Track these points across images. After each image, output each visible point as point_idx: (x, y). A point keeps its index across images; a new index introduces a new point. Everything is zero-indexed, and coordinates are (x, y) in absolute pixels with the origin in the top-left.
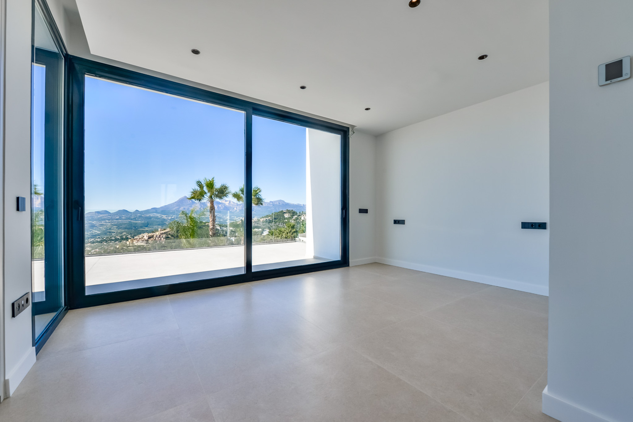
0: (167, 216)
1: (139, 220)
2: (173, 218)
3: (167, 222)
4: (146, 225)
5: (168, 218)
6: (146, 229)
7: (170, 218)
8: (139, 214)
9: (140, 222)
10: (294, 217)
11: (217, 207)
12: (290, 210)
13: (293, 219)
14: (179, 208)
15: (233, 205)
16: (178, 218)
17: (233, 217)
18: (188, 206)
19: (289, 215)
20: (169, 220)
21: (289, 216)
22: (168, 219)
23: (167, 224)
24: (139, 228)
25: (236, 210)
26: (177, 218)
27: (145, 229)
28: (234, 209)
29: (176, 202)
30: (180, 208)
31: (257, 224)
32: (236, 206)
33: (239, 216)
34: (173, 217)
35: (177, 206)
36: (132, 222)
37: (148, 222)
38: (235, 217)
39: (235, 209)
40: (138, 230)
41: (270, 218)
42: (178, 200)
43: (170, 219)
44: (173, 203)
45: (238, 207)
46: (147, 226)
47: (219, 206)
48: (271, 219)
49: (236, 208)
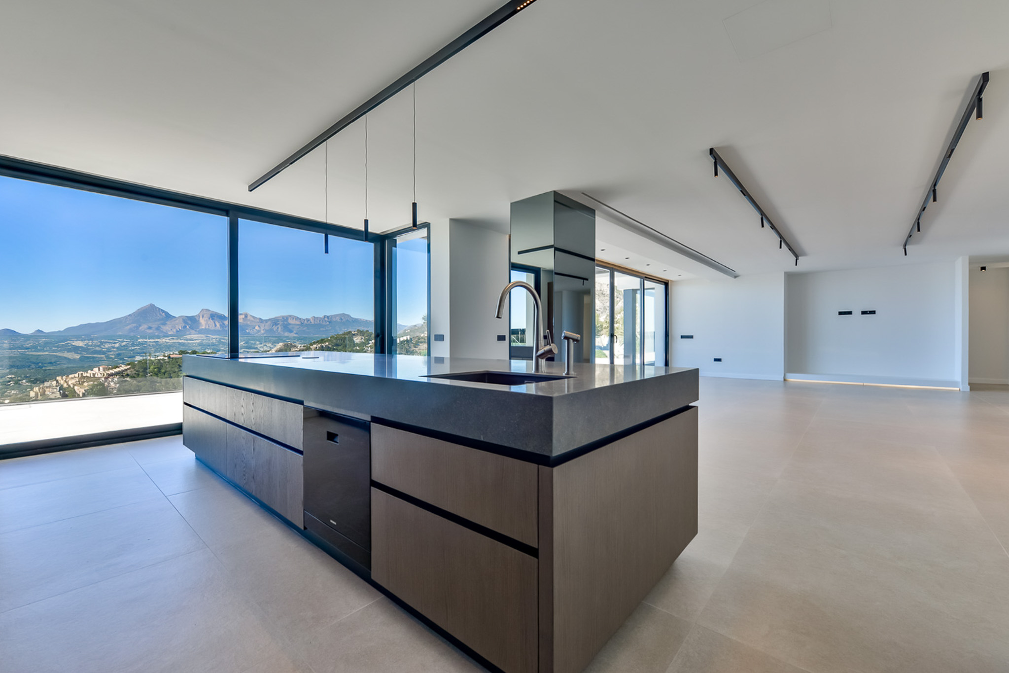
2: (124, 346)
3: (112, 353)
5: (113, 345)
7: (117, 345)
10: (370, 342)
11: (220, 325)
12: (363, 331)
13: (369, 345)
14: (137, 328)
15: (252, 321)
16: (137, 345)
17: (252, 342)
18: (159, 323)
19: (362, 339)
20: (115, 349)
21: (363, 340)
22: (114, 348)
23: (113, 357)
25: (259, 331)
26: (133, 345)
28: (254, 328)
29: (129, 315)
30: (140, 326)
32: (258, 324)
34: (124, 344)
35: (133, 323)
38: (258, 343)
39: (257, 328)
41: (327, 343)
42: (136, 312)
43: (117, 348)
44: (126, 318)
45: (262, 325)
47: (224, 324)
48: (330, 346)
49: (259, 326)
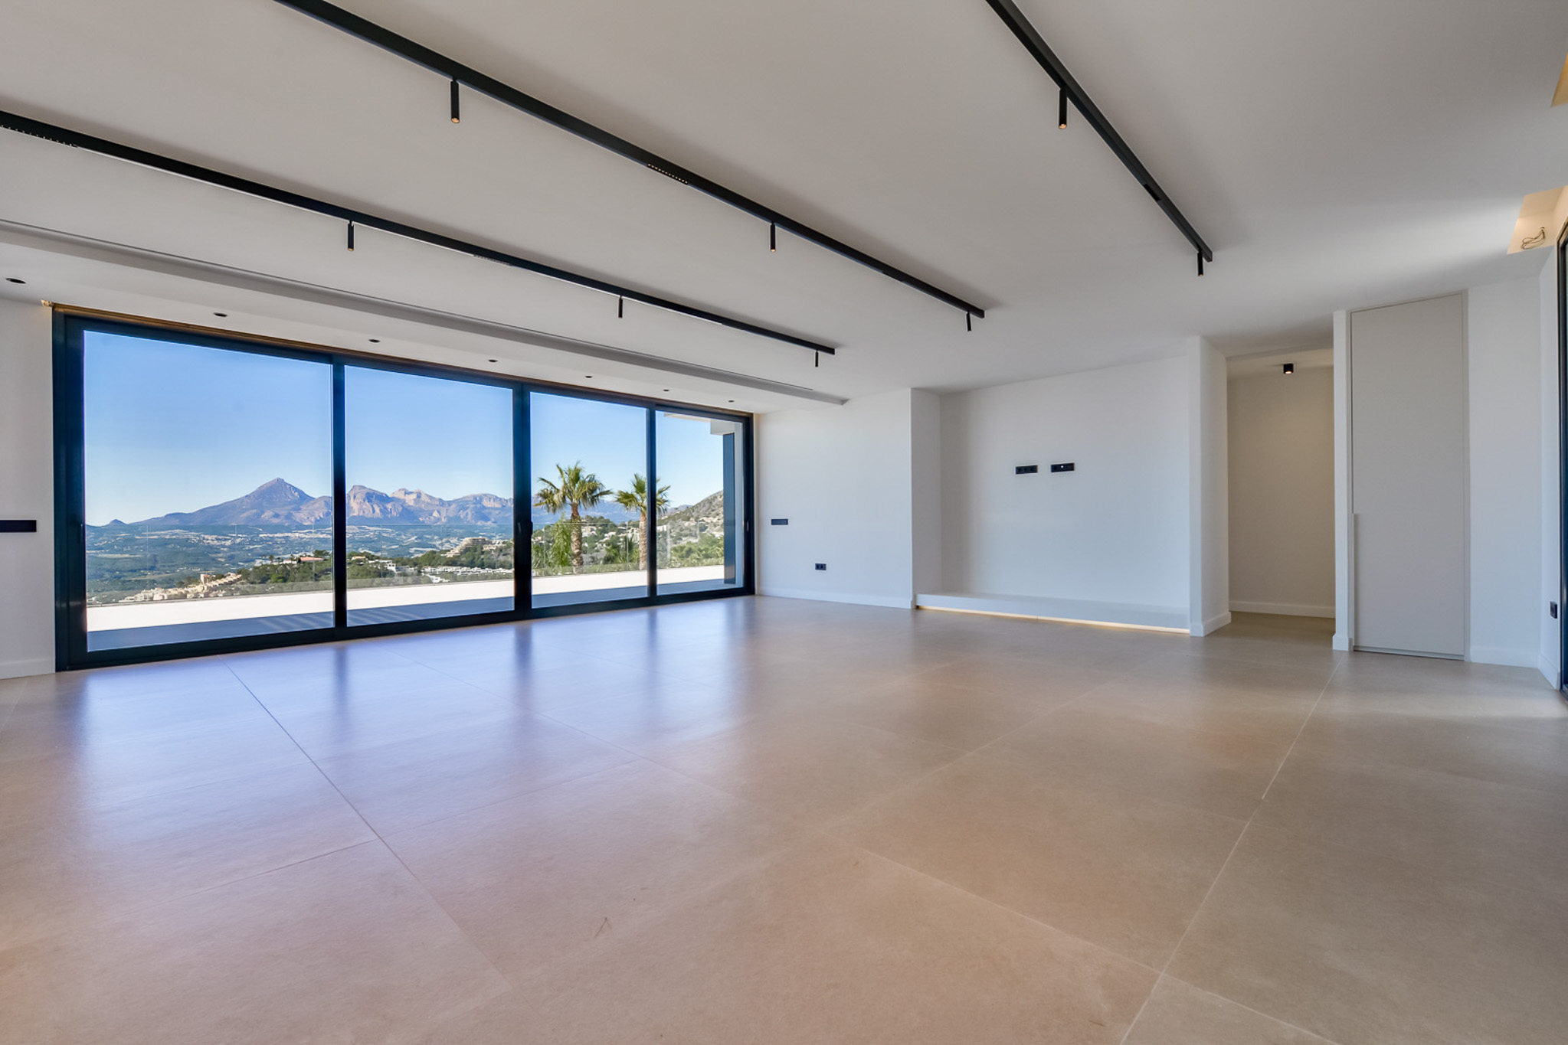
0: (220, 537)
1: (125, 549)
2: (239, 544)
3: (221, 555)
4: (149, 564)
5: (223, 542)
6: (150, 576)
7: (228, 543)
8: (125, 531)
9: (127, 556)
10: (606, 535)
11: (381, 510)
12: (595, 517)
13: (605, 540)
14: (258, 516)
15: (428, 504)
16: (258, 543)
17: (427, 536)
18: (289, 508)
19: (592, 530)
20: (225, 549)
21: (594, 532)
22: (224, 546)
23: (223, 560)
24: (125, 574)
25: (439, 519)
26: (252, 542)
27: (147, 578)
28: (431, 515)
29: (247, 496)
30: (263, 512)
31: (504, 555)
32: (438, 508)
33: (449, 536)
34: (238, 541)
35: (252, 508)
36: (100, 555)
37: (155, 556)
38: (436, 537)
39: (435, 514)
40: (124, 582)
41: (540, 538)
42: (257, 491)
43: (229, 547)
44: (241, 500)
45: (443, 510)
46: (152, 569)
47: (386, 508)
48: (543, 542)
49: (439, 512)
